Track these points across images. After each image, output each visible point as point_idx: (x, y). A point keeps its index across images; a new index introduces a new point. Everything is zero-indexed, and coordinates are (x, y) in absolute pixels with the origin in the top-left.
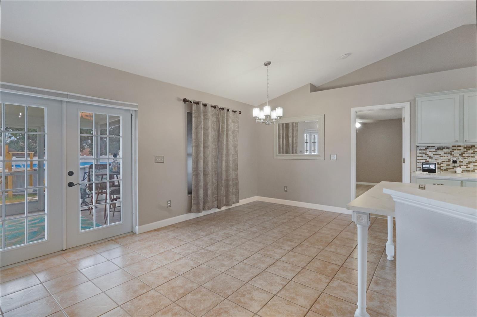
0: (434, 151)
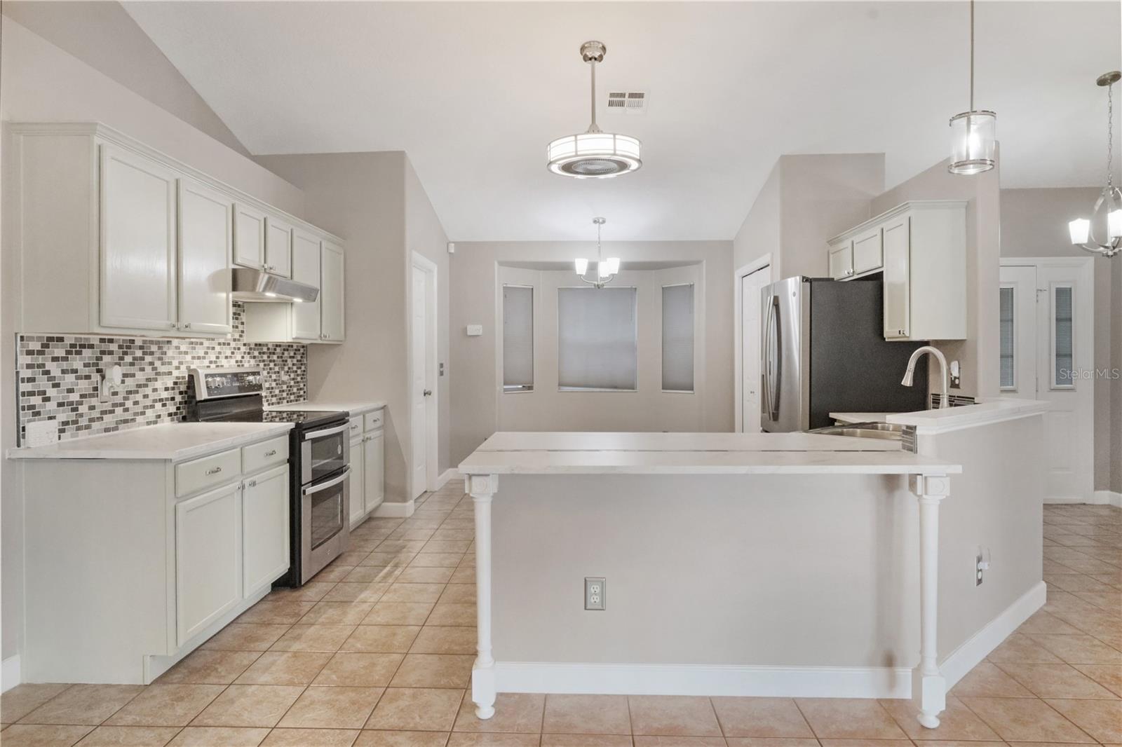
0: (63, 359)
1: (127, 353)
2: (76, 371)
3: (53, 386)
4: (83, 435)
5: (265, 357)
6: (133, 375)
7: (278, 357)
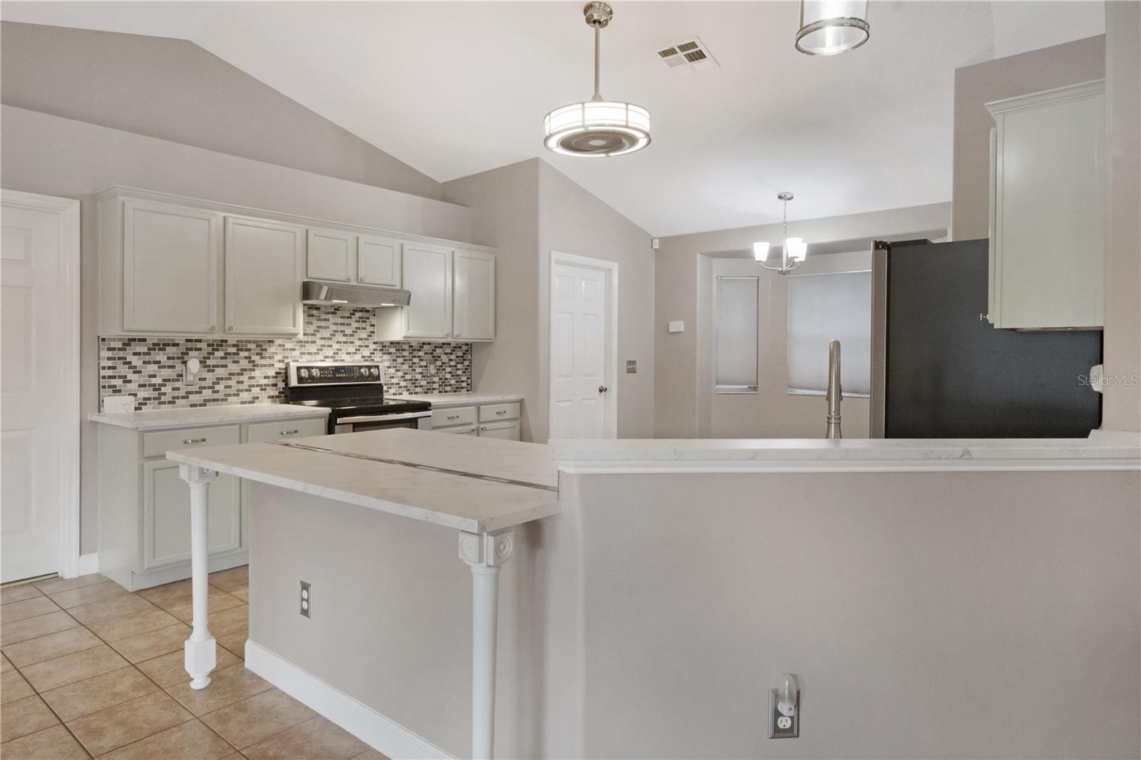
0: (145, 354)
1: (218, 350)
2: (159, 362)
3: (134, 372)
4: (165, 408)
6: (226, 366)
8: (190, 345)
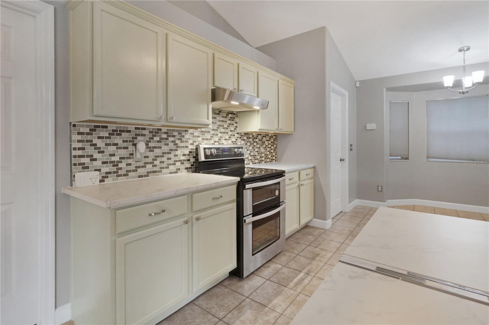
0: (107, 138)
1: (155, 136)
2: (117, 144)
3: (99, 152)
4: (121, 179)
5: (251, 140)
6: (160, 147)
7: (259, 140)
8: (138, 132)
